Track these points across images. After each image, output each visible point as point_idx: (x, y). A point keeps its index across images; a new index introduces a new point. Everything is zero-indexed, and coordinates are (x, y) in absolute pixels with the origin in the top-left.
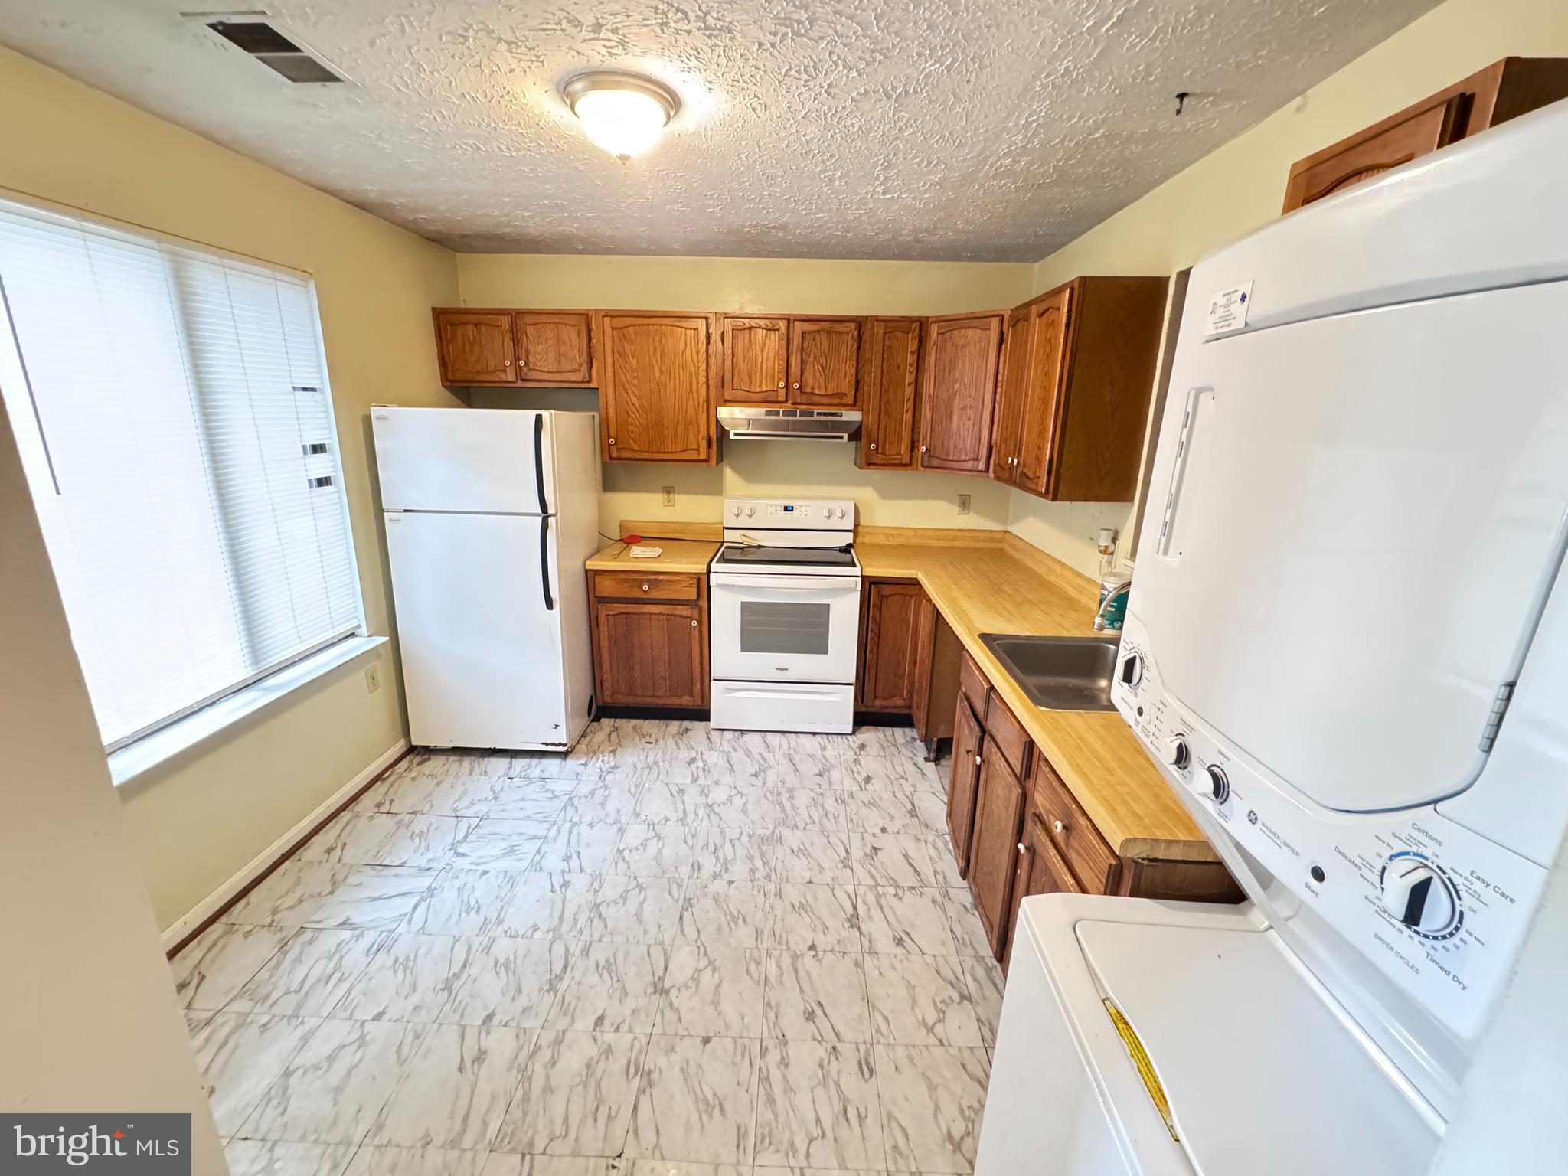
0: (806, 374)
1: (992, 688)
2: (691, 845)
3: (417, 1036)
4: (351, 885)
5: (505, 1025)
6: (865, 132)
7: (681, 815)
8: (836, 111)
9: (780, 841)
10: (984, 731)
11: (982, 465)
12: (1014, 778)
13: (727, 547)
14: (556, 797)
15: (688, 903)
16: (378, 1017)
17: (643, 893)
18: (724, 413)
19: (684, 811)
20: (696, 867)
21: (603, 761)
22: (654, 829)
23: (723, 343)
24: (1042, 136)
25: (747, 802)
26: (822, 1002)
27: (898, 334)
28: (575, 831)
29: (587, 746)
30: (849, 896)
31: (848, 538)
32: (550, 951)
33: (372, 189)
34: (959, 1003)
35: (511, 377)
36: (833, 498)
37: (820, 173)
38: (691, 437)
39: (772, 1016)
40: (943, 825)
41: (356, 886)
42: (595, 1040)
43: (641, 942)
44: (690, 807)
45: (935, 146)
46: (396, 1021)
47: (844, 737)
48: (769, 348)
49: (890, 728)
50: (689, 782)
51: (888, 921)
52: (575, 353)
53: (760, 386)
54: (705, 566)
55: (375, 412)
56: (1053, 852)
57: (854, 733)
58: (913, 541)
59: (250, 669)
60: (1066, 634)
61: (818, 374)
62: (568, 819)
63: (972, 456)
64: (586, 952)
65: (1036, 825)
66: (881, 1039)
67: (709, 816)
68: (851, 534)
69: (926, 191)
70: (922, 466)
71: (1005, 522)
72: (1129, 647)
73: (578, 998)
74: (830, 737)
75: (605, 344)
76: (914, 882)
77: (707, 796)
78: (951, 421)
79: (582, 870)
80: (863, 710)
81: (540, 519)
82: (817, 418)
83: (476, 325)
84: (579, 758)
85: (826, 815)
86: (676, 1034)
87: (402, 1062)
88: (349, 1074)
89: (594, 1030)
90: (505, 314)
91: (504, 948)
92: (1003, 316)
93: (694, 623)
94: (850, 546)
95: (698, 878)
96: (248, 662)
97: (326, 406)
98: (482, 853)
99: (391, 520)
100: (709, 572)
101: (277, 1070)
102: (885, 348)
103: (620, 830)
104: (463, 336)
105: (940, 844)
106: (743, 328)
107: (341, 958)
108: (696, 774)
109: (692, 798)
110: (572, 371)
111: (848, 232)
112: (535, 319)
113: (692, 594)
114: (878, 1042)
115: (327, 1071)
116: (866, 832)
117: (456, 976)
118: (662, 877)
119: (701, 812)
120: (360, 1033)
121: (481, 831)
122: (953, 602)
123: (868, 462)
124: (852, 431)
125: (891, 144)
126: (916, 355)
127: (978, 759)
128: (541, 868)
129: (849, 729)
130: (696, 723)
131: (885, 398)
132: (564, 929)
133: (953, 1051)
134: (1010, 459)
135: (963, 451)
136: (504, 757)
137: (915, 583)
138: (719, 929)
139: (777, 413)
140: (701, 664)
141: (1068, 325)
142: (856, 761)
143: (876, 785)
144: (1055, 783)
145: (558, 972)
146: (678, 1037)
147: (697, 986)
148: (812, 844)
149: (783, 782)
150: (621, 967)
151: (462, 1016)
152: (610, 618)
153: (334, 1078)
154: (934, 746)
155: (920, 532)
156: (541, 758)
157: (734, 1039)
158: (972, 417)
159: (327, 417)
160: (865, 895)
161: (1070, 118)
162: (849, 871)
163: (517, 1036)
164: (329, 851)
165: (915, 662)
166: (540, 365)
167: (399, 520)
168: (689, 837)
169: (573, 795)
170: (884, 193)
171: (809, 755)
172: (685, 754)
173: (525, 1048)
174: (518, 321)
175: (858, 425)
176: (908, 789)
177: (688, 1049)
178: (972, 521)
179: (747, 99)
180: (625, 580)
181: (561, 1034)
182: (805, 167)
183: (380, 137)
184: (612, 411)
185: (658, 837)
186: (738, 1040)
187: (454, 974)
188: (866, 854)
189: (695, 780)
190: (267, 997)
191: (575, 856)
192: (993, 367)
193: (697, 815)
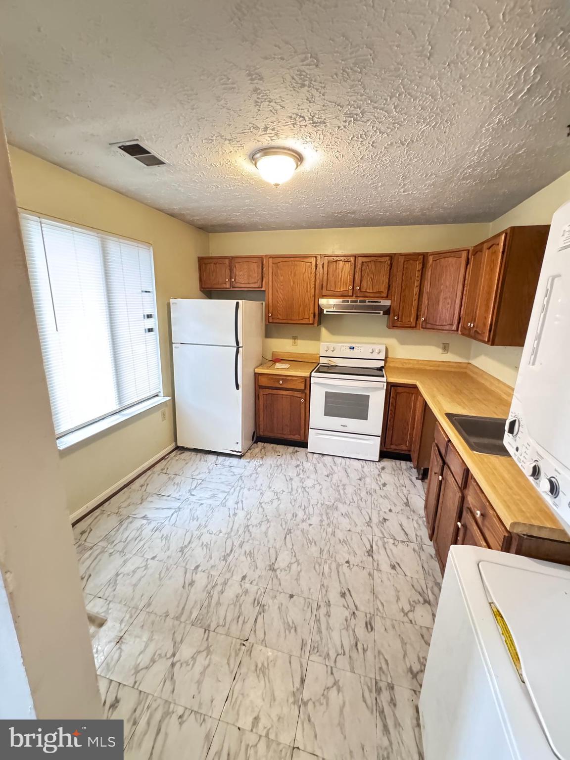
0: (363, 283)
1: (449, 441)
2: (293, 504)
3: (168, 569)
4: (148, 502)
5: (204, 571)
6: (392, 162)
7: (290, 490)
8: (377, 154)
9: (337, 508)
10: (444, 463)
11: (454, 328)
12: (458, 488)
13: (320, 366)
14: (235, 475)
15: (289, 531)
16: (153, 558)
17: (269, 524)
18: (323, 302)
19: (292, 489)
20: (295, 515)
21: (257, 461)
22: (277, 495)
23: (323, 269)
24: (489, 155)
25: (322, 488)
26: (350, 589)
27: (411, 262)
28: (242, 491)
29: (251, 454)
30: (369, 540)
31: (382, 363)
32: (226, 542)
33: (176, 208)
34: (423, 604)
35: (228, 286)
36: (374, 344)
37: (370, 184)
38: (306, 313)
39: (324, 591)
40: (422, 512)
41: (150, 502)
42: (241, 586)
43: (266, 545)
44: (295, 487)
45: (429, 166)
46: (160, 561)
47: (374, 463)
48: (345, 271)
49: (399, 461)
50: (295, 475)
51: (388, 556)
52: (256, 276)
53: (340, 288)
54: (309, 374)
55: (172, 301)
56: (475, 528)
57: (379, 461)
58: (417, 366)
59: (118, 406)
60: (496, 417)
61: (369, 282)
62: (239, 485)
63: (449, 323)
64: (241, 546)
65: (468, 513)
66: (379, 614)
67: (303, 492)
68: (383, 362)
69: (426, 189)
70: (422, 328)
71: (468, 358)
72: (513, 415)
73: (236, 566)
74: (367, 462)
75: (269, 271)
76: (404, 538)
77: (303, 483)
78: (438, 305)
79: (243, 509)
80: (385, 450)
81: (236, 348)
82: (367, 303)
83: (215, 264)
84: (246, 459)
85: (361, 499)
86: (278, 591)
87: (160, 579)
88: (140, 580)
89: (241, 581)
90: (226, 259)
91: (206, 538)
92: (469, 250)
93: (302, 400)
94: (382, 367)
95: (295, 520)
96: (117, 403)
97: (154, 299)
98: (202, 495)
99: (175, 347)
100: (310, 377)
101: (113, 573)
102: (404, 268)
103: (261, 493)
104: (209, 269)
105: (420, 522)
106: (333, 261)
107: (142, 531)
108: (299, 472)
109: (296, 483)
110: (254, 283)
111: (386, 212)
112: (240, 260)
113: (302, 387)
114: (377, 615)
115: (132, 577)
116: (381, 510)
117: (186, 547)
118: (278, 518)
119: (300, 490)
120: (145, 564)
121: (203, 486)
122: (433, 397)
123: (393, 325)
124: (385, 310)
125: (406, 167)
126: (421, 272)
127: (440, 477)
128: (225, 506)
129: (377, 458)
130: (302, 449)
131: (403, 294)
132: (233, 534)
133: (417, 627)
134: (469, 324)
135: (444, 320)
136: (215, 455)
137: (415, 387)
138: (303, 545)
139: (348, 301)
140: (305, 421)
141: (503, 253)
142: (379, 475)
143: (388, 488)
144: (479, 491)
145: (228, 553)
146: (278, 593)
147: (290, 571)
148: (352, 513)
149: (341, 481)
150: (256, 555)
151: (186, 564)
152: (264, 396)
153: (134, 580)
154: (422, 472)
155: (420, 362)
156: (230, 457)
157: (305, 598)
158: (450, 303)
159: (153, 303)
160: (377, 541)
161: (504, 145)
162: (370, 528)
163: (208, 577)
164: (142, 486)
165: (414, 428)
166: (241, 280)
167: (178, 347)
168: (293, 501)
169: (243, 475)
170: (404, 192)
171: (355, 470)
172: (294, 462)
173: (211, 583)
174: (232, 261)
175: (388, 307)
176: (405, 492)
177: (282, 598)
178: (449, 357)
179: (334, 153)
180: (272, 379)
181: (227, 580)
182: (363, 182)
183: (179, 186)
184: (270, 301)
185: (279, 499)
186: (307, 599)
187: (185, 546)
188: (380, 522)
189: (298, 475)
190: (113, 542)
191: (240, 502)
192: (462, 277)
193: (297, 491)
